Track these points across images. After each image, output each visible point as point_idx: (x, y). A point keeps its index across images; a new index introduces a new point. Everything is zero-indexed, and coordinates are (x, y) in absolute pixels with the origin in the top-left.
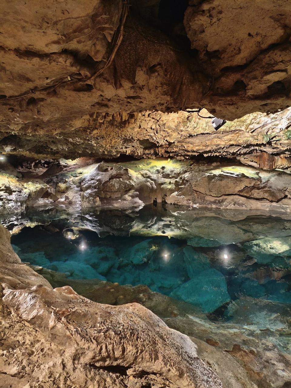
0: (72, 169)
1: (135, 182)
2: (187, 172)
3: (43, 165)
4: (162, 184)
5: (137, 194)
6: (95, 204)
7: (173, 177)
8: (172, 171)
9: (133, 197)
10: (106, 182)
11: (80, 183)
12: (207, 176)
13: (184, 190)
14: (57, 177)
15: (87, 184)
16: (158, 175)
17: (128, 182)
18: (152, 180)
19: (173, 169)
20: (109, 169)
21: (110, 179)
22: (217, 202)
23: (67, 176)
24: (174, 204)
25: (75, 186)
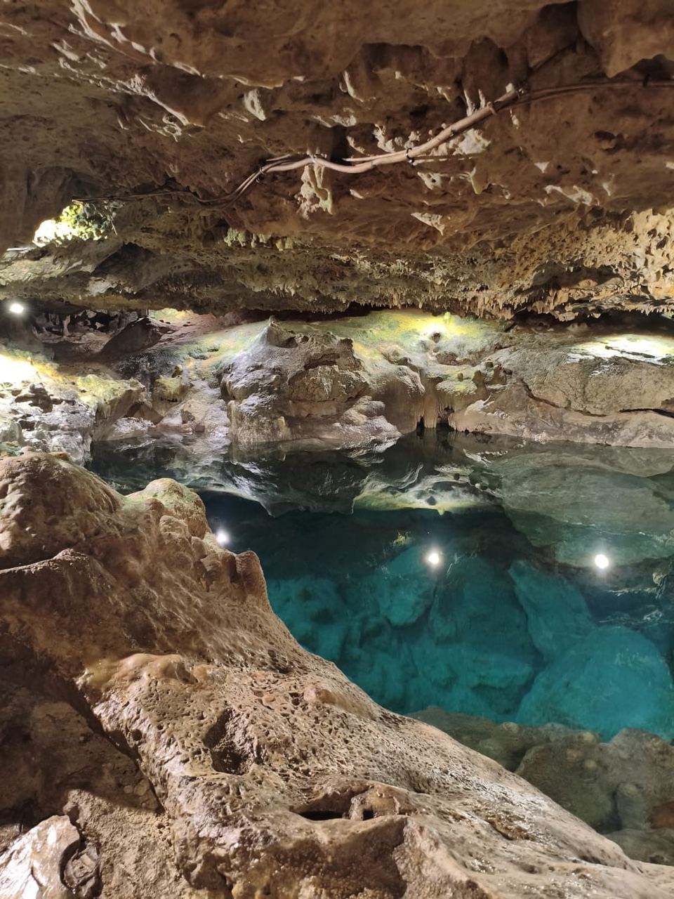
0: (187, 338)
1: (369, 375)
2: (501, 348)
3: (89, 323)
4: (439, 380)
5: (381, 408)
6: (275, 435)
7: (466, 361)
8: (461, 346)
9: (370, 414)
10: (298, 375)
11: (219, 376)
12: (578, 360)
13: (503, 396)
14: (151, 359)
15: (244, 380)
16: (424, 355)
17: (354, 377)
18: (414, 368)
19: (462, 341)
20: (299, 340)
21: (307, 367)
22: (600, 428)
23: (177, 356)
24: (475, 433)
25: (205, 383)
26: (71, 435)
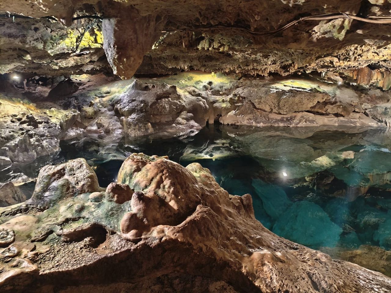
0: (92, 88)
1: (185, 102)
2: (238, 87)
3: (35, 82)
4: (214, 102)
5: (192, 116)
6: (147, 132)
7: (224, 94)
8: (221, 87)
9: (188, 119)
10: (154, 103)
11: (113, 105)
12: (275, 92)
13: (243, 108)
15: (127, 107)
16: (206, 92)
17: (178, 103)
18: (203, 98)
19: (221, 85)
20: (151, 87)
21: (157, 99)
22: (285, 119)
23: (89, 97)
24: (232, 125)
25: (106, 109)
26: (52, 139)
